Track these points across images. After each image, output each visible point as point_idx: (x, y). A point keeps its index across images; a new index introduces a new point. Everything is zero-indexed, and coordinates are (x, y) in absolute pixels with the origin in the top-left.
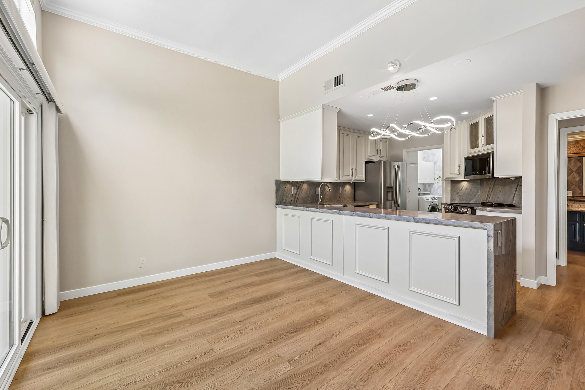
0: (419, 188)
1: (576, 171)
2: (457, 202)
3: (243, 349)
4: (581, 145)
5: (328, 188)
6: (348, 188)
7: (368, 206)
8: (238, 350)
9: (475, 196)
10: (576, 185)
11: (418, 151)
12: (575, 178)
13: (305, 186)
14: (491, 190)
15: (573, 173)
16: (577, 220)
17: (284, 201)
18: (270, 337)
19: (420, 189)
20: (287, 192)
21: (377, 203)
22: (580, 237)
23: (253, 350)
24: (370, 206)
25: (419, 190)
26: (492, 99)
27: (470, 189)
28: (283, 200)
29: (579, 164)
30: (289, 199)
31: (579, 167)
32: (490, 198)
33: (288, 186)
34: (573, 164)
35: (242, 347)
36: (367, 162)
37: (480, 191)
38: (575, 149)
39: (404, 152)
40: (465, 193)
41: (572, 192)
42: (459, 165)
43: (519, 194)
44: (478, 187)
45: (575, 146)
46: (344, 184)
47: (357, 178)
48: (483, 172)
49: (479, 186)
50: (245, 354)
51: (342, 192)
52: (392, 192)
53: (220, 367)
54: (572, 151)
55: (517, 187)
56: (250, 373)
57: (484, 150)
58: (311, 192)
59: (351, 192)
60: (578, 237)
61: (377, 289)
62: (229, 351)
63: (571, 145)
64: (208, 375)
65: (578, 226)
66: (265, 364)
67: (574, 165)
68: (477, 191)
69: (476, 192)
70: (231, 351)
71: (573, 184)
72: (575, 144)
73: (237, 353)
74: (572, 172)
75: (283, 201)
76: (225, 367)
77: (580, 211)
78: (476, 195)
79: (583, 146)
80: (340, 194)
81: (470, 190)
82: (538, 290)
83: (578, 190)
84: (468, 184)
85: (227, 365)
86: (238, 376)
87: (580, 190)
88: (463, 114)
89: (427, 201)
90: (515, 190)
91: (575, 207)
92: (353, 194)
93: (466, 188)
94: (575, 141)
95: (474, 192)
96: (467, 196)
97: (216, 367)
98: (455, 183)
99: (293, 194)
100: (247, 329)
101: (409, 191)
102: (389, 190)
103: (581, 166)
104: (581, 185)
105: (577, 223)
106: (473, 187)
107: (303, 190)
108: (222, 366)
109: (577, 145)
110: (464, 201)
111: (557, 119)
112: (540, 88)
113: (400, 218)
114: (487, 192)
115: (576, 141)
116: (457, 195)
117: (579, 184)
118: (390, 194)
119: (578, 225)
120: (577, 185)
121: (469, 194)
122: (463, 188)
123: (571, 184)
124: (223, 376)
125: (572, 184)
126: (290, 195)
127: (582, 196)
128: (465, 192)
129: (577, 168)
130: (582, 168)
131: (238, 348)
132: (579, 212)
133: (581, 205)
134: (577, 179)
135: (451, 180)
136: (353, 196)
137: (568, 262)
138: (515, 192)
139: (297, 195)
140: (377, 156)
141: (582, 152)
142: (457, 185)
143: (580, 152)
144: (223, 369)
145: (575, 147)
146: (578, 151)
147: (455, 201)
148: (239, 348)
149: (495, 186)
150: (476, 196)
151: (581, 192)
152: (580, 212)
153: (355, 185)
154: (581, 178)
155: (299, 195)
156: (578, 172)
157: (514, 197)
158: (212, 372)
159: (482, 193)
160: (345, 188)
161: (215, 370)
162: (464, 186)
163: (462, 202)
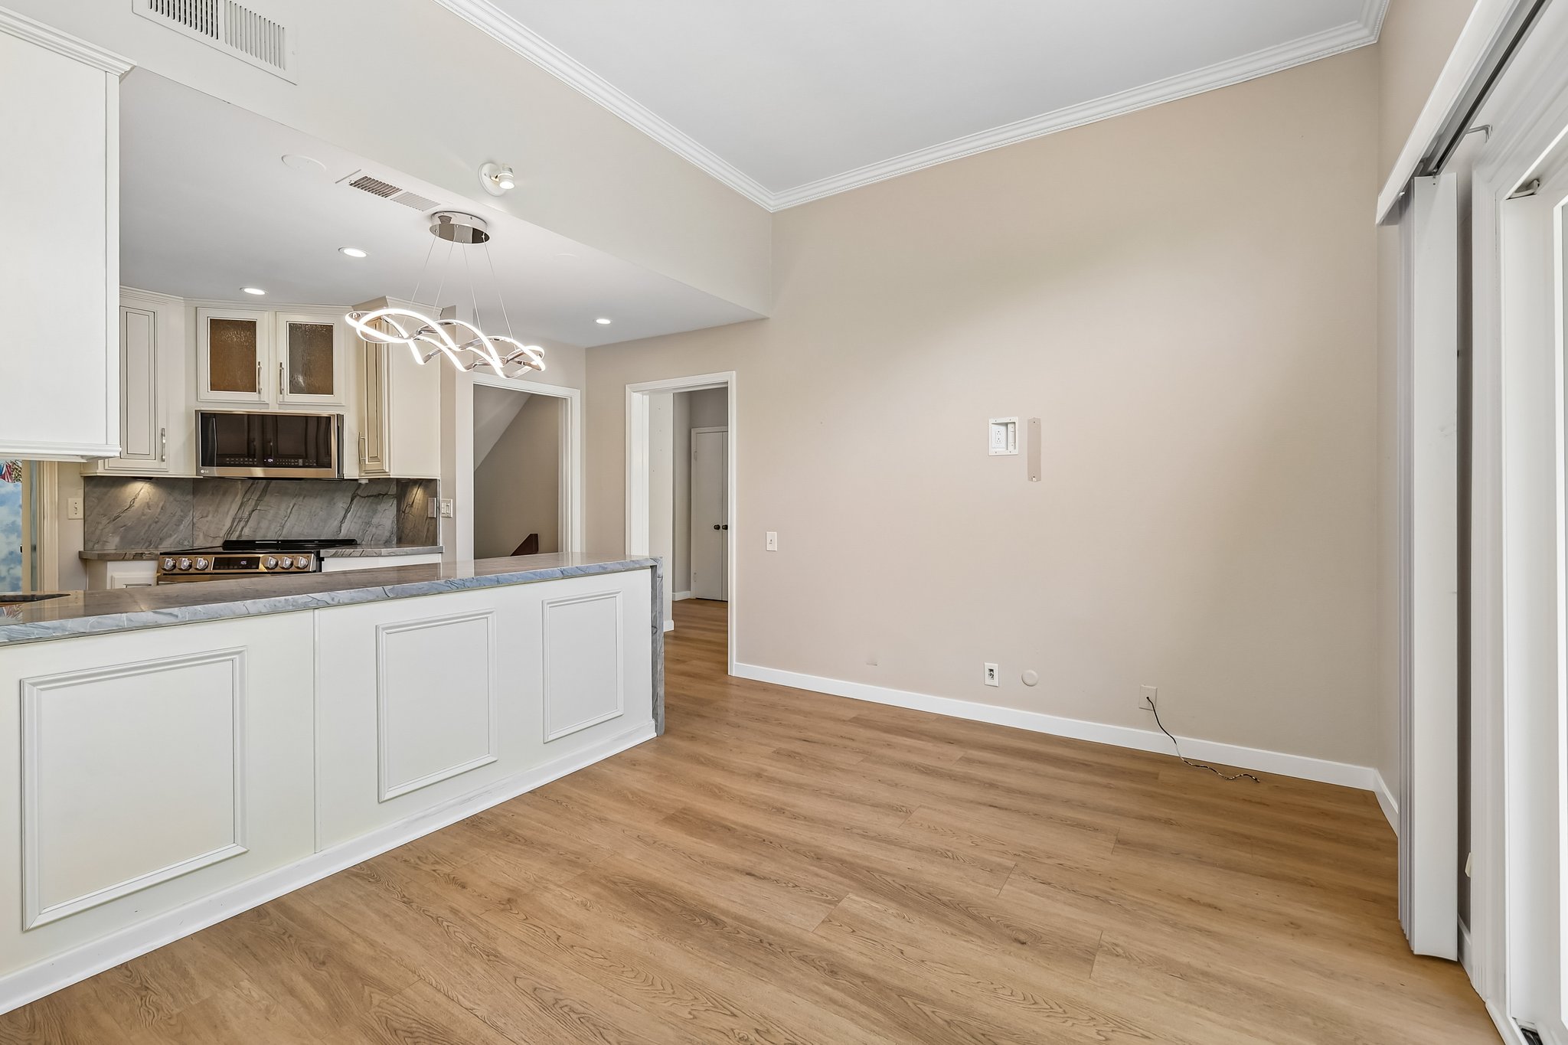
2: (113, 547)
3: (838, 995)
8: (850, 1001)
9: (179, 525)
18: (756, 957)
23: (832, 972)
27: (161, 505)
32: (246, 530)
35: (834, 1002)
37: (191, 512)
40: (143, 517)
42: (163, 429)
43: (358, 514)
44: (186, 499)
48: (298, 462)
49: (189, 497)
50: (858, 981)
53: (933, 1012)
55: (352, 501)
56: (907, 950)
57: (281, 404)
61: (469, 799)
62: (864, 1022)
64: (974, 1023)
66: (868, 935)
68: (182, 511)
69: (179, 513)
70: (865, 1016)
73: (864, 1000)
76: (924, 999)
78: (180, 521)
81: (159, 510)
84: (154, 490)
85: (917, 1002)
86: (932, 964)
88: (250, 291)
90: (346, 506)
93: (148, 503)
95: (174, 515)
96: (150, 526)
97: (940, 1021)
98: (99, 485)
100: (732, 1030)
106: (172, 499)
108: (927, 1009)
110: (138, 542)
113: (534, 577)
116: (111, 526)
121: (156, 522)
122: (137, 504)
124: (952, 991)
128: (143, 514)
131: (845, 1007)
138: (347, 511)
142: (113, 491)
144: (933, 1003)
147: (105, 544)
148: (841, 1006)
149: (266, 499)
150: (182, 527)
157: (342, 522)
158: (959, 1018)
159: (205, 517)
161: (948, 1018)
162: (140, 497)
163: (133, 546)
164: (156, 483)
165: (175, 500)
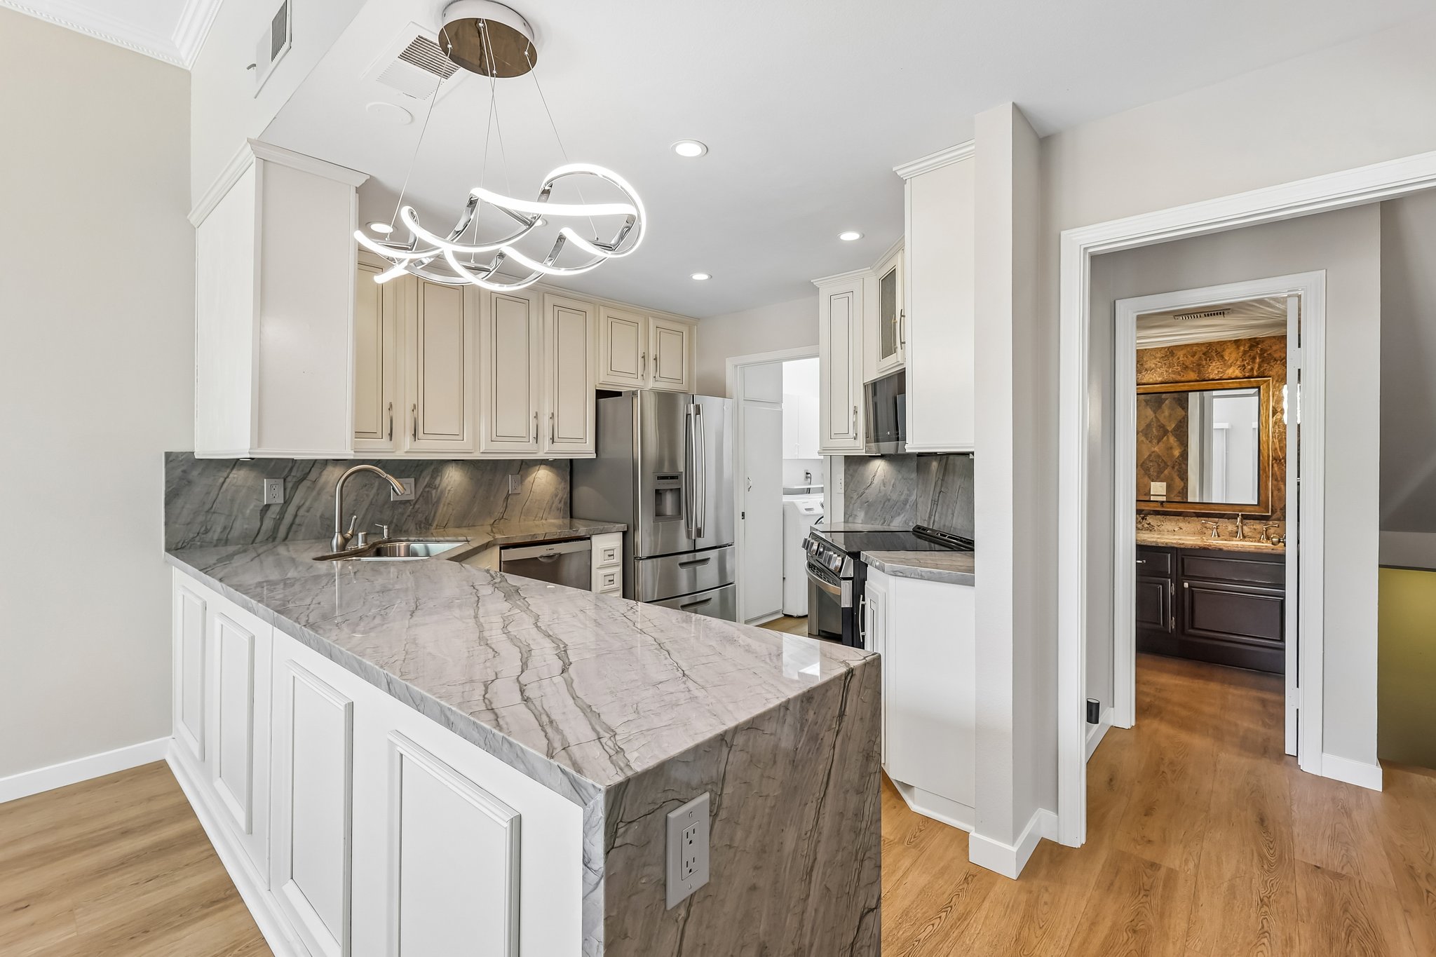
0: (807, 474)
1: (1174, 430)
2: (860, 524)
4: (1181, 359)
5: (453, 479)
6: (542, 478)
7: (589, 538)
9: (905, 505)
10: (1173, 467)
11: (780, 361)
12: (1171, 448)
13: (334, 476)
14: (938, 490)
15: (1168, 438)
16: (1169, 572)
17: (215, 535)
19: (809, 475)
20: (232, 500)
21: (623, 527)
22: (1176, 620)
24: (594, 538)
25: (807, 478)
26: (899, 173)
27: (893, 483)
28: (207, 531)
29: (1180, 412)
30: (246, 526)
31: (1180, 422)
32: (937, 515)
33: (238, 476)
34: (1167, 413)
36: (601, 394)
37: (915, 490)
38: (1166, 371)
39: (729, 364)
40: (880, 495)
41: (1164, 484)
42: (855, 407)
44: (912, 477)
45: (1167, 362)
46: (525, 466)
47: (558, 446)
49: (914, 475)
51: (516, 492)
52: (678, 491)
54: (1159, 377)
58: (367, 495)
59: (556, 489)
60: (1172, 619)
63: (1158, 360)
65: (1171, 589)
67: (1170, 415)
68: (908, 490)
69: (906, 492)
71: (1166, 466)
72: (1165, 357)
74: (1166, 432)
75: (210, 535)
77: (1176, 546)
78: (906, 501)
79: (1183, 364)
80: (507, 498)
81: (891, 488)
82: (1020, 883)
83: (1177, 480)
84: (887, 468)
87: (1182, 480)
89: (808, 512)
91: (1166, 530)
92: (567, 496)
93: (883, 480)
94: (1165, 348)
95: (902, 494)
96: (884, 503)
98: (854, 463)
99: (268, 506)
101: (748, 484)
102: (664, 485)
103: (1184, 418)
104: (1184, 466)
105: (1169, 580)
106: (900, 477)
107: (322, 489)
109: (1170, 359)
110: (876, 519)
111: (1085, 249)
112: (1036, 134)
114: (931, 493)
115: (1169, 348)
116: (859, 501)
117: (1180, 464)
118: (669, 500)
119: (1171, 585)
120: (1176, 467)
121: (889, 500)
122: (875, 482)
123: (1162, 465)
125: (1165, 463)
126: (252, 508)
127: (1185, 500)
128: (880, 492)
129: (1176, 423)
130: (1186, 424)
132: (1174, 547)
133: (1182, 525)
134: (1177, 453)
135: (845, 456)
136: (565, 503)
137: (1142, 710)
139: (291, 509)
140: (643, 375)
141: (1183, 379)
142: (861, 469)
143: (1179, 378)
145: (1165, 364)
146: (1173, 376)
147: (855, 518)
149: (946, 478)
150: (908, 506)
151: (1184, 486)
152: (1177, 548)
153: (570, 469)
154: (1185, 450)
155: (299, 508)
156: (1178, 433)
159: (921, 497)
160: (530, 479)
162: (878, 475)
163: (873, 522)
164: (889, 460)
165: (903, 477)
